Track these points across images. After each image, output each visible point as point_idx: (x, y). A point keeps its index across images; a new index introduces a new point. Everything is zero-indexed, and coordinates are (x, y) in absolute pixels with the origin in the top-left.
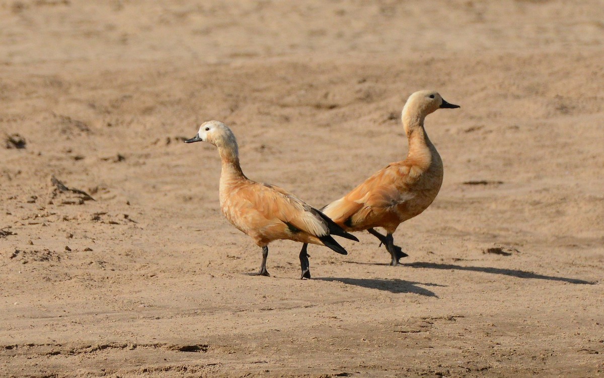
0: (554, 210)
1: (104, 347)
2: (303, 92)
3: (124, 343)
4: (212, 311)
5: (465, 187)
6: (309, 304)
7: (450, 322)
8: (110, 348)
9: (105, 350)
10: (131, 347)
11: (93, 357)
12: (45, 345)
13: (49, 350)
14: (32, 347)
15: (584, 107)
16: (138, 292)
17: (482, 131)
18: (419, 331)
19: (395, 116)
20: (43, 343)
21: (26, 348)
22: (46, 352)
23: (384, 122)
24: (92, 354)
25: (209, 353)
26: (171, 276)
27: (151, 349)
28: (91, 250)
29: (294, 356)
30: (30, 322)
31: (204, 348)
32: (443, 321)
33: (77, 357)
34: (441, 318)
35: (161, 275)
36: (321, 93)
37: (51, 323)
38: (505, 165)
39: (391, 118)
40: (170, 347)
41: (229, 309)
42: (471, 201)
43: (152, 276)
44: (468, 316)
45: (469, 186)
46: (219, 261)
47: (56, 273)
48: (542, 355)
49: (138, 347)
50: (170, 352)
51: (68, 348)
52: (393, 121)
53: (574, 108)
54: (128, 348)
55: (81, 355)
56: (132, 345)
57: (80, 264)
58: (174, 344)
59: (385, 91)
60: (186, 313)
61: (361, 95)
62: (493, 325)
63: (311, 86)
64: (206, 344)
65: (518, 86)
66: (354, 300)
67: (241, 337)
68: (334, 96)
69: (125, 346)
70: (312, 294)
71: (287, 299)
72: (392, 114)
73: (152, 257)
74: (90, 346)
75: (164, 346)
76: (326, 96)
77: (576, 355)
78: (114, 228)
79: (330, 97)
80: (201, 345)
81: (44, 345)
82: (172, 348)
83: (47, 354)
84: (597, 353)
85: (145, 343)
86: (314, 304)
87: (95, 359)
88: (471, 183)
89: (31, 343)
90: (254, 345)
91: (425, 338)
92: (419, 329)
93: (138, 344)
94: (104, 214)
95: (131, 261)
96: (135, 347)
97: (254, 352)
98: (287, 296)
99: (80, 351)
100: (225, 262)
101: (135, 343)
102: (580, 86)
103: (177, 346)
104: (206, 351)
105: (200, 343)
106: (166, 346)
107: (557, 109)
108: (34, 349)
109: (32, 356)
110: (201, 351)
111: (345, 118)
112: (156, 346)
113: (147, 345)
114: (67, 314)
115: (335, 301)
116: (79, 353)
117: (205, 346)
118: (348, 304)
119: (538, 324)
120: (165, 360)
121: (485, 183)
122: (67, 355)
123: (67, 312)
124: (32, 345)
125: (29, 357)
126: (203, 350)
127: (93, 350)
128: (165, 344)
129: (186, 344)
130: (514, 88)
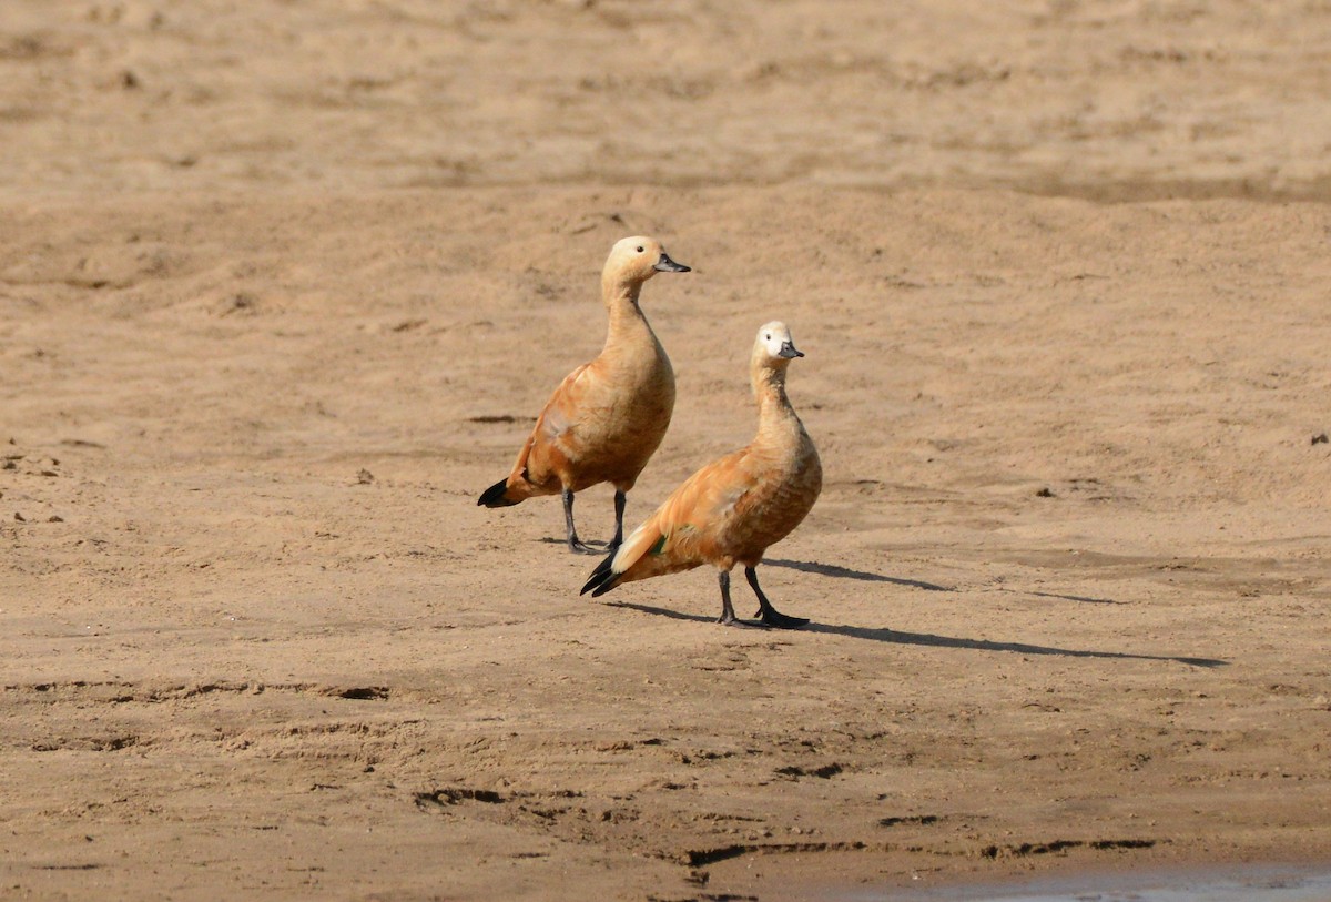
0: (679, 469)
1: (208, 689)
2: (34, 258)
3: (242, 682)
4: (354, 628)
5: (475, 426)
6: (512, 619)
7: (772, 652)
8: (218, 690)
9: (210, 694)
10: (256, 690)
11: (192, 705)
12: (105, 684)
13: (113, 692)
14: (81, 688)
15: (581, 289)
16: (207, 593)
17: (423, 329)
18: (733, 669)
19: (243, 301)
20: (99, 681)
21: (71, 689)
22: (108, 696)
23: (230, 311)
24: (188, 700)
25: (393, 702)
26: (238, 566)
27: (291, 693)
28: (60, 520)
29: (545, 709)
30: (51, 643)
31: (383, 693)
32: (762, 652)
33: (164, 705)
34: (756, 646)
35: (218, 565)
36: (71, 261)
37: (87, 645)
38: (513, 389)
39: (240, 305)
40: (325, 691)
41: (380, 626)
42: (502, 451)
43: (202, 567)
44: (798, 644)
45: (481, 425)
46: (302, 542)
47: (31, 560)
48: (964, 714)
49: (267, 690)
50: (325, 699)
51: (145, 689)
52: (247, 310)
53: (563, 290)
54: (249, 692)
55: (171, 702)
56: (256, 687)
57: (60, 544)
58: (332, 686)
59: (188, 257)
60: (311, 630)
61: (146, 264)
62: (850, 660)
63: (48, 247)
64: (386, 686)
65: (440, 252)
66: (583, 612)
67: (440, 674)
68: (97, 264)
69: (244, 688)
70: (507, 601)
71: (468, 609)
72: (239, 297)
73: (173, 534)
74: (182, 688)
75: (312, 689)
76: (82, 264)
77: (1023, 713)
78: (54, 483)
79: (89, 266)
80: (378, 688)
81: (101, 684)
82: (327, 692)
83: (110, 701)
84: (1057, 710)
85: (279, 683)
86: (518, 618)
87: (199, 710)
88: (483, 420)
89: (80, 680)
90: (468, 689)
91: (751, 680)
92: (732, 664)
93: (266, 684)
94: (20, 458)
95: (139, 540)
96: (261, 689)
97: (473, 702)
98: (466, 605)
99: (166, 695)
100: (312, 543)
101: (260, 681)
102: (555, 252)
103: (336, 690)
104: (386, 697)
105: (374, 685)
106: (317, 689)
107: (538, 292)
108: (85, 692)
109: (84, 704)
110: (379, 699)
111: (144, 304)
112: (298, 687)
113: (282, 686)
114: (107, 631)
115: (552, 614)
116: (166, 699)
117: (384, 689)
118: (575, 619)
119: (924, 659)
120: (324, 712)
121: (508, 419)
122: (145, 703)
123: (105, 625)
124: (81, 684)
125: (80, 704)
126: (382, 697)
127: (188, 694)
128: (314, 685)
129: (353, 686)
130: (432, 255)
